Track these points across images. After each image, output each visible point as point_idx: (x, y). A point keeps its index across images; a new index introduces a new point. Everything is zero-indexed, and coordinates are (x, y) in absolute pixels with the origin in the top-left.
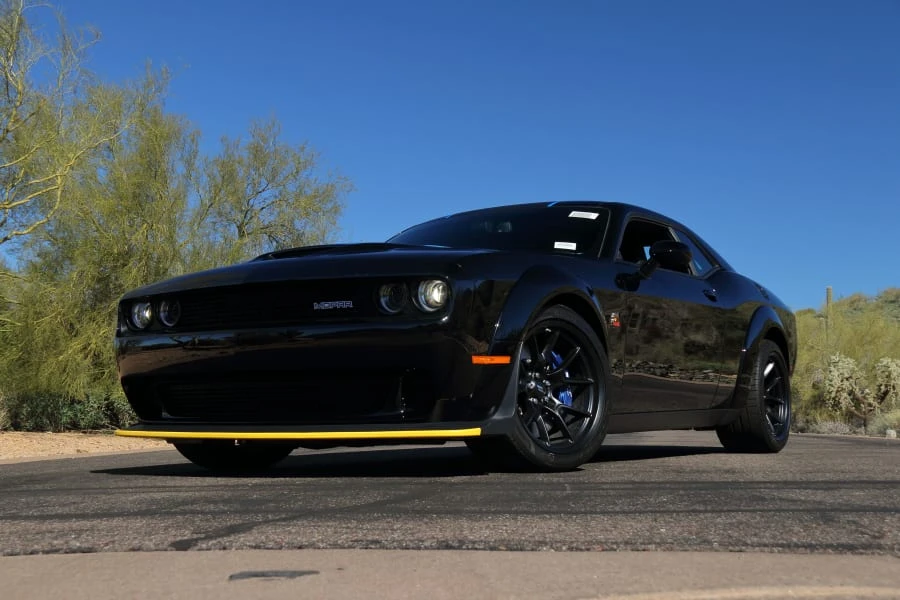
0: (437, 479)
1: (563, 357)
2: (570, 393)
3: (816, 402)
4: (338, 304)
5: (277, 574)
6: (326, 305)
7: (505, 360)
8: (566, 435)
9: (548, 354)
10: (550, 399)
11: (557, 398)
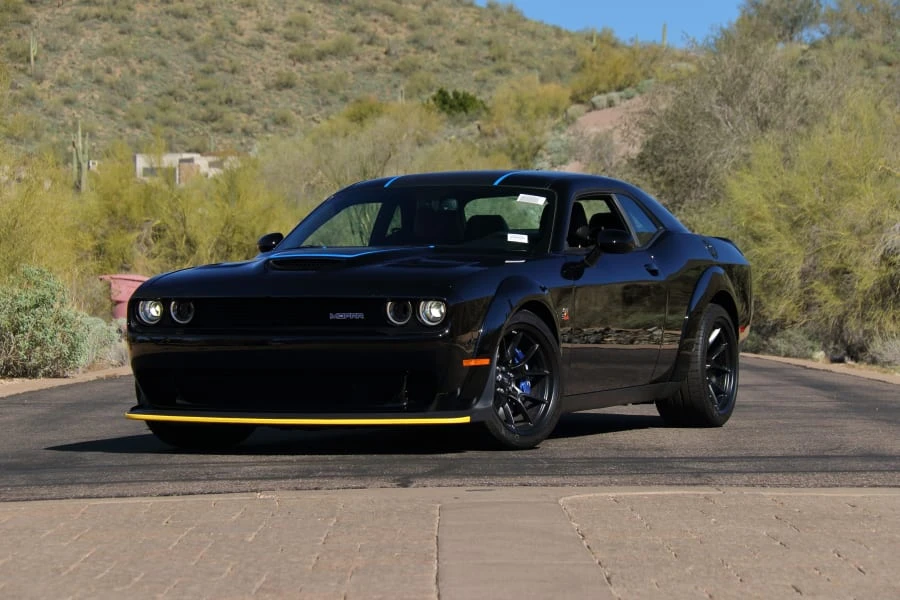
0: (439, 456)
1: (524, 352)
2: (529, 383)
4: (351, 316)
6: (341, 316)
7: (486, 362)
8: (526, 419)
9: (513, 351)
10: (513, 389)
11: (519, 387)
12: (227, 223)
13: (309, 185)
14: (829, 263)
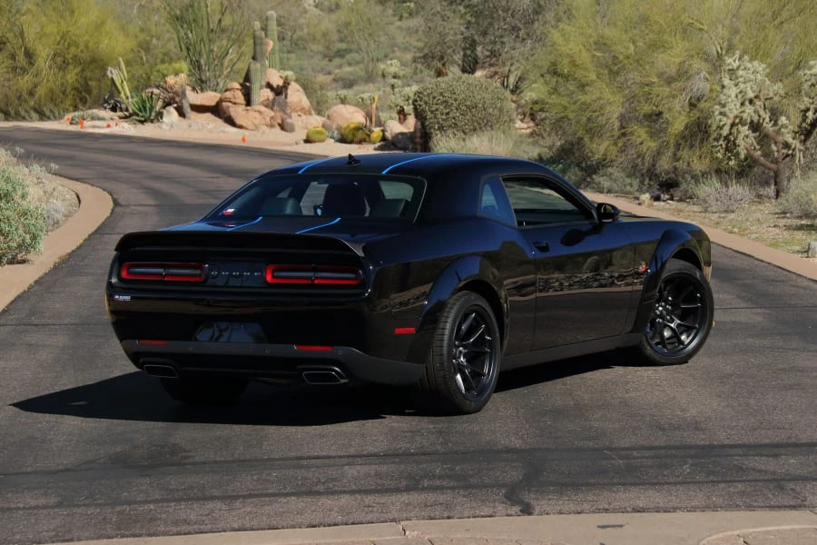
3: (693, 135)
5: (609, 526)
12: (62, 38)
13: (141, 5)
14: (645, 108)
